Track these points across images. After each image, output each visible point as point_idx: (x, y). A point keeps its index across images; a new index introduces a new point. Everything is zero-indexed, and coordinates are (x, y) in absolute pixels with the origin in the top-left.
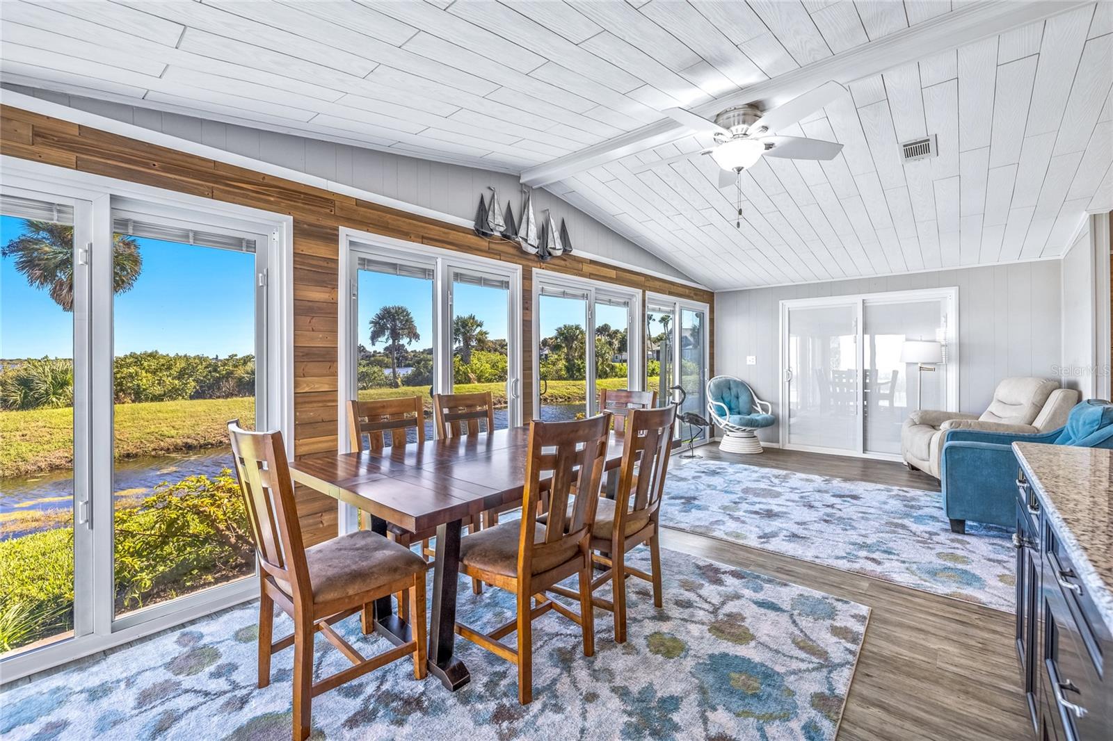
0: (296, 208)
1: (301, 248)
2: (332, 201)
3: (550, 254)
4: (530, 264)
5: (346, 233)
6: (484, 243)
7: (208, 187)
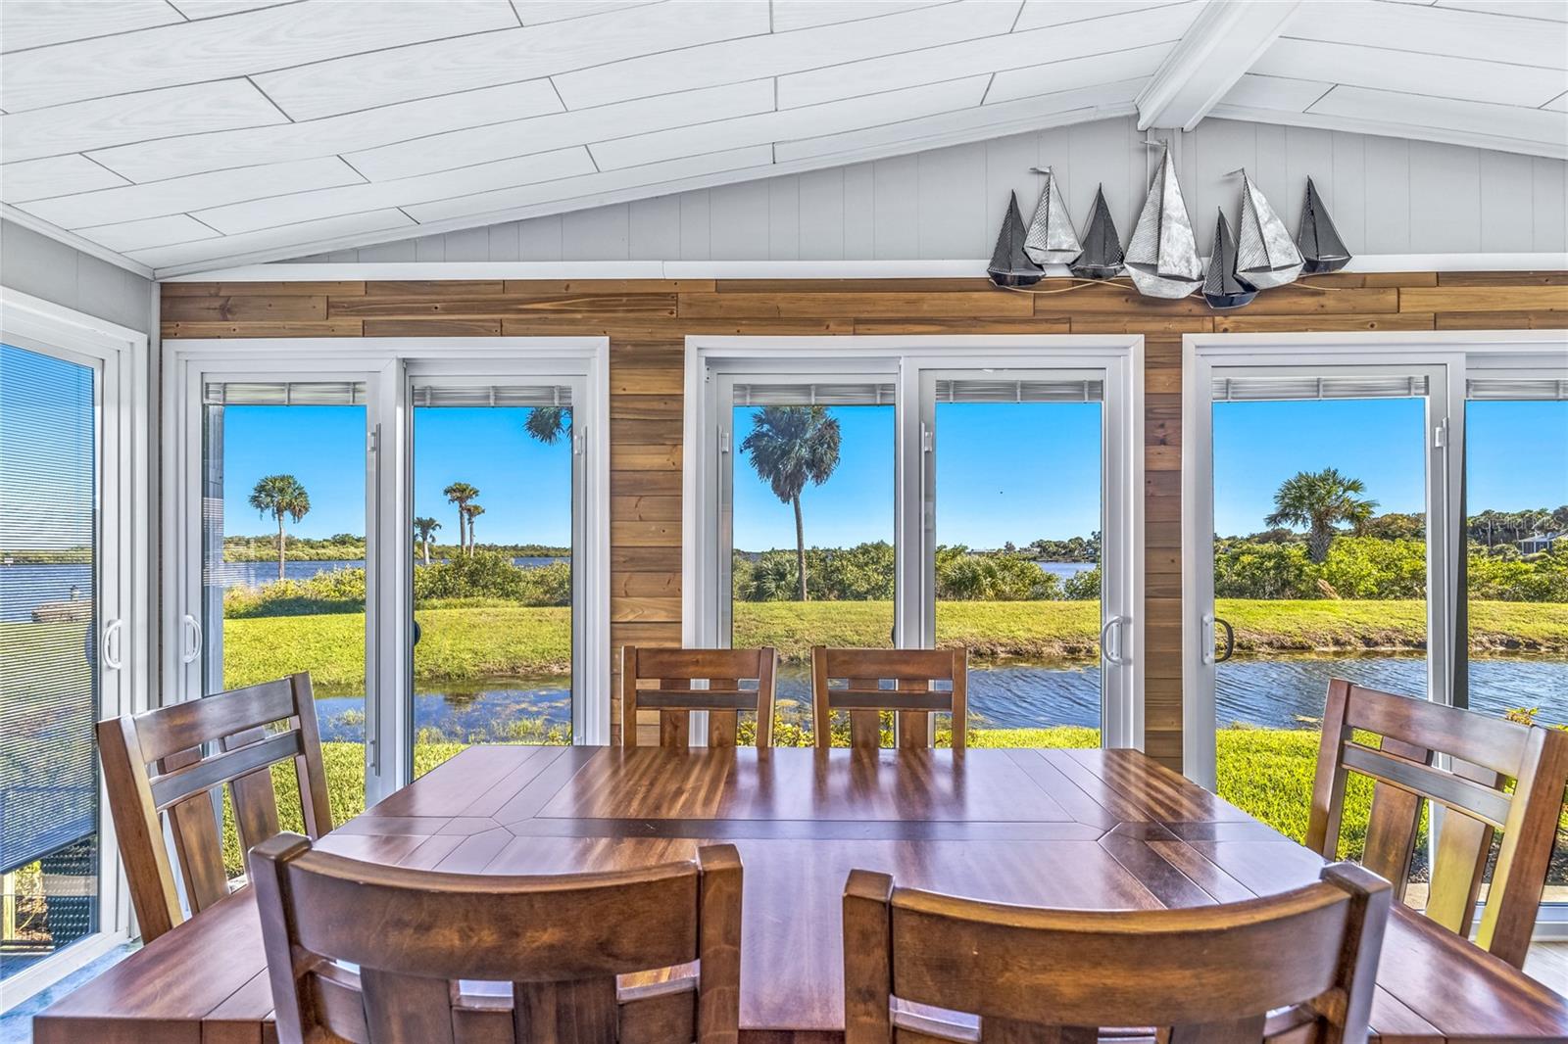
0: (615, 321)
1: (624, 385)
2: (674, 296)
3: (1249, 288)
4: (1173, 326)
5: (698, 346)
6: (1020, 303)
7: (494, 321)
